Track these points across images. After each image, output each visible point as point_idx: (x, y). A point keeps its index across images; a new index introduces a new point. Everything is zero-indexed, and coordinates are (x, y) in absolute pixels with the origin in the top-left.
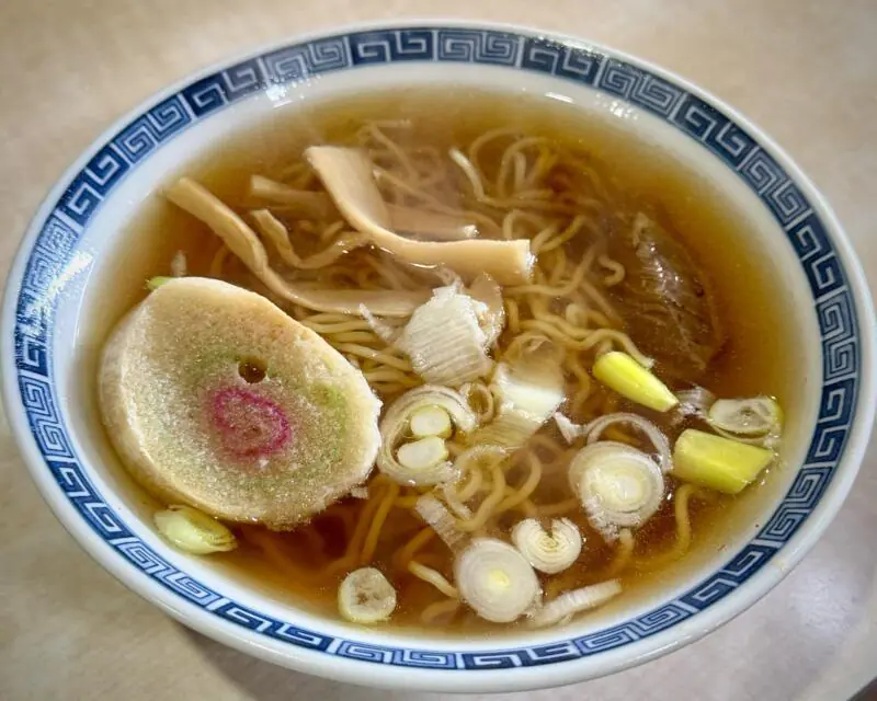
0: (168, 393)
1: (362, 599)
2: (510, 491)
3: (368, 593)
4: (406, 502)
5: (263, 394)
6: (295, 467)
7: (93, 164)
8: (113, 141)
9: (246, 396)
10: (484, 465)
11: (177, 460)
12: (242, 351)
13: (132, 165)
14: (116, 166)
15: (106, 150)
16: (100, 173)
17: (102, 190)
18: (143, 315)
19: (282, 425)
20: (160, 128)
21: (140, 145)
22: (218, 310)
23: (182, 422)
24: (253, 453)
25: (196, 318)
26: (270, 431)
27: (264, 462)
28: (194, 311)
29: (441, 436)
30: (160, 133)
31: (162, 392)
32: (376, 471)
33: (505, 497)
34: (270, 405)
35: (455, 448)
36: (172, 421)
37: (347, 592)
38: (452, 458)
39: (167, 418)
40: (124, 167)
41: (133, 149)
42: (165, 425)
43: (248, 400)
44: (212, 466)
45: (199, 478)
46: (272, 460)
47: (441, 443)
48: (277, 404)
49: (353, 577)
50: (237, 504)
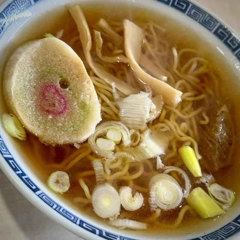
0: (31, 75)
1: (57, 182)
2: (128, 174)
3: (60, 181)
4: (91, 158)
5: (63, 94)
6: (60, 124)
9: (57, 91)
10: (124, 160)
11: (22, 99)
12: (64, 75)
18: (38, 44)
19: (64, 108)
22: (64, 57)
23: (31, 87)
24: (49, 112)
25: (55, 55)
26: (59, 107)
27: (50, 117)
28: (56, 52)
29: (115, 142)
31: (30, 73)
32: (86, 141)
33: (125, 175)
34: (64, 99)
35: (118, 149)
36: (27, 85)
37: (54, 176)
38: (115, 151)
39: (26, 83)
42: (24, 85)
43: (57, 93)
44: (32, 108)
45: (26, 110)
46: (54, 118)
47: (114, 144)
48: (66, 100)
49: (58, 173)
50: (33, 126)
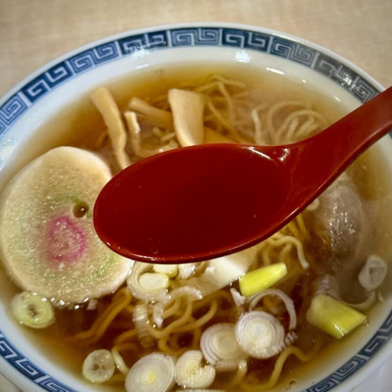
0: (32, 211)
1: (96, 367)
2: (192, 320)
3: (100, 365)
4: (130, 309)
5: (79, 225)
6: (77, 273)
7: (51, 71)
8: (69, 59)
9: (70, 223)
10: (183, 300)
11: (18, 251)
12: (80, 198)
13: (75, 74)
14: (65, 73)
15: (62, 64)
16: (54, 76)
17: (52, 85)
18: (38, 162)
19: (81, 247)
20: (98, 57)
21: (83, 64)
22: (78, 170)
23: (32, 229)
24: (60, 259)
25: (65, 173)
26: (74, 248)
27: (62, 265)
28: (65, 167)
30: (98, 60)
31: (29, 209)
32: (124, 285)
33: (187, 323)
34: (80, 233)
36: (28, 227)
37: (89, 361)
38: (170, 289)
39: (25, 225)
40: (69, 74)
41: (79, 66)
42: (22, 228)
43: (70, 227)
44: (35, 260)
45: (25, 265)
46: (67, 266)
47: (167, 280)
48: (84, 234)
49: (96, 353)
50: (37, 285)
